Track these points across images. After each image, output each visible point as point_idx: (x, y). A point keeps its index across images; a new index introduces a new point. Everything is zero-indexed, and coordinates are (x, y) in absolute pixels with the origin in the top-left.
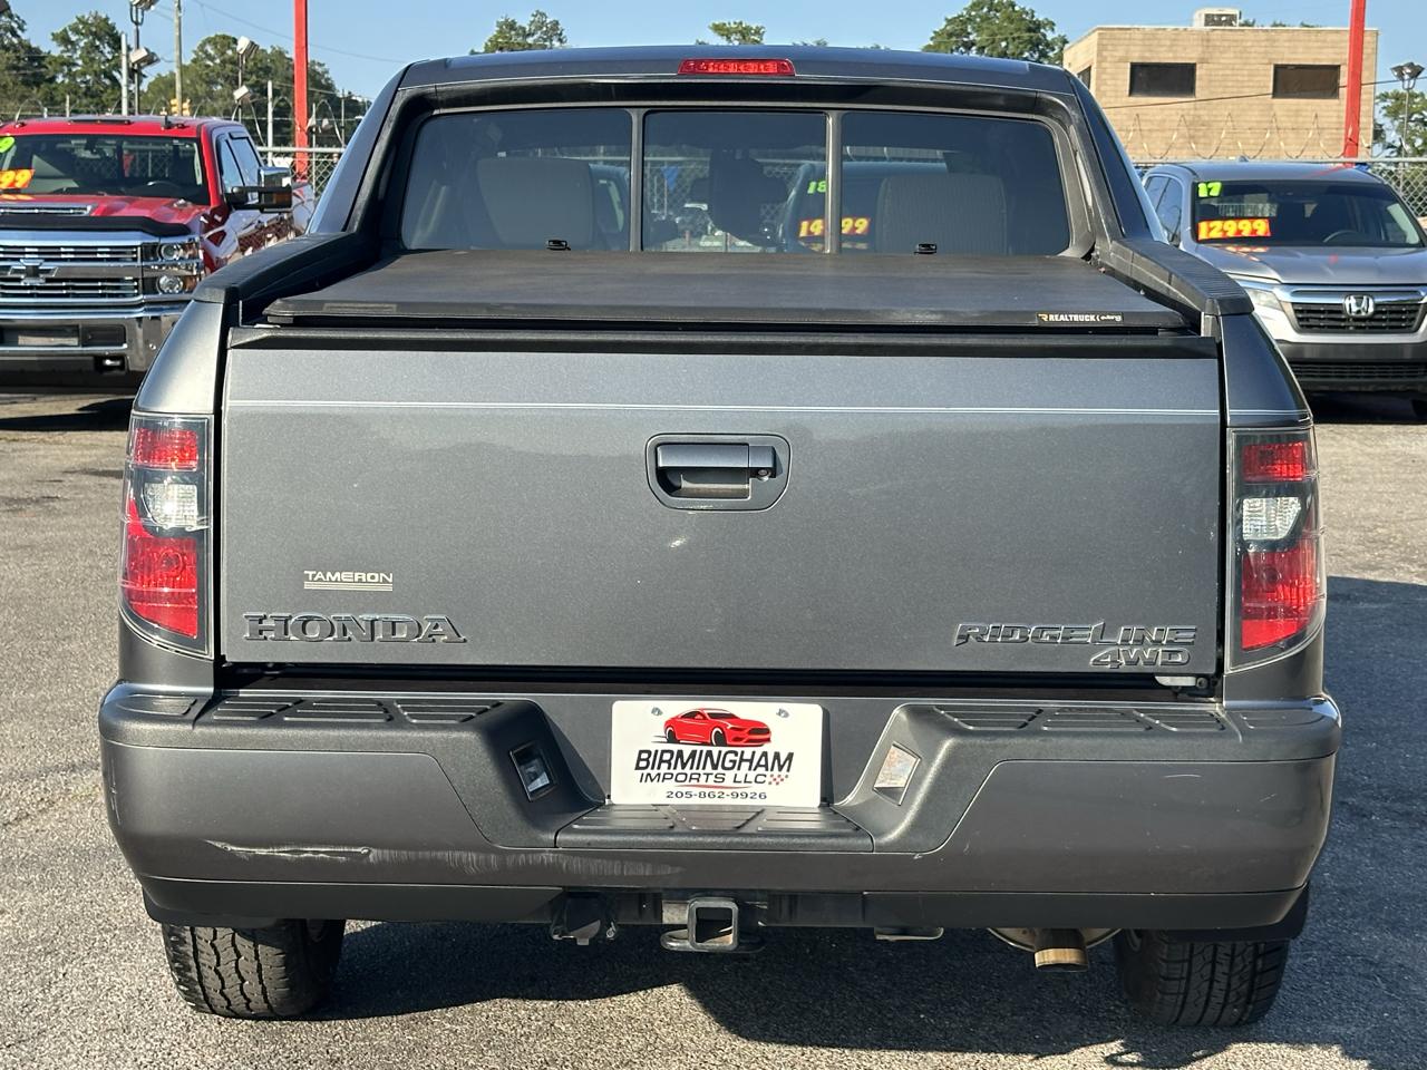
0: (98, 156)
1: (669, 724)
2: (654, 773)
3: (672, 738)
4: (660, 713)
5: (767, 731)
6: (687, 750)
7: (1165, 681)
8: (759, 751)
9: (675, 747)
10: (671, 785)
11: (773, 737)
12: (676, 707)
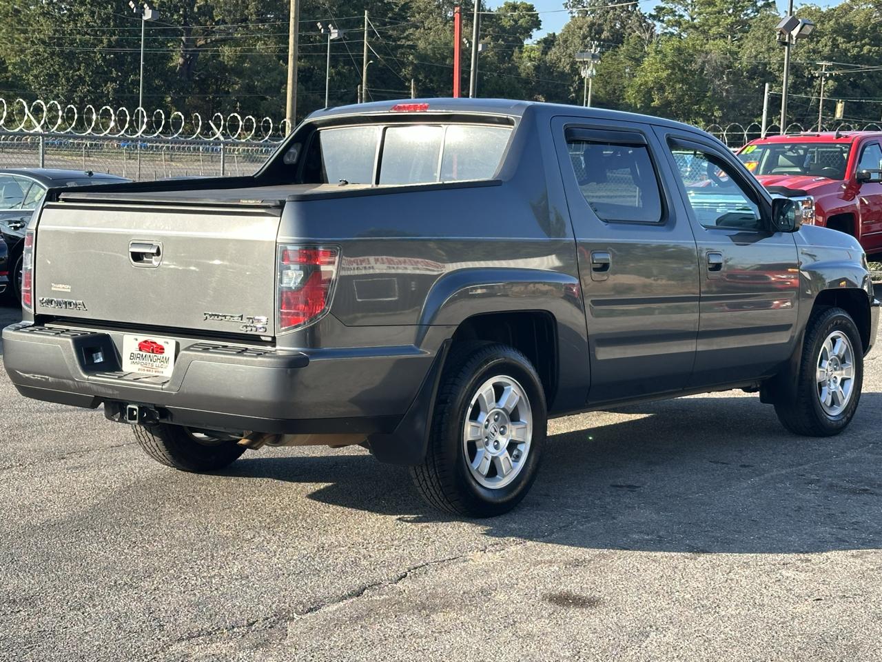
0: (796, 155)
1: (140, 344)
2: (135, 361)
3: (140, 350)
4: (137, 340)
5: (163, 349)
6: (144, 354)
7: (263, 338)
8: (162, 356)
9: (141, 353)
10: (139, 366)
11: (165, 351)
12: (142, 337)
